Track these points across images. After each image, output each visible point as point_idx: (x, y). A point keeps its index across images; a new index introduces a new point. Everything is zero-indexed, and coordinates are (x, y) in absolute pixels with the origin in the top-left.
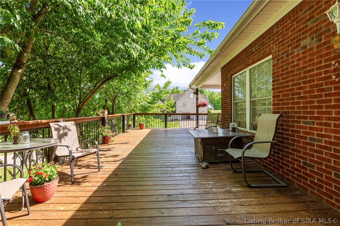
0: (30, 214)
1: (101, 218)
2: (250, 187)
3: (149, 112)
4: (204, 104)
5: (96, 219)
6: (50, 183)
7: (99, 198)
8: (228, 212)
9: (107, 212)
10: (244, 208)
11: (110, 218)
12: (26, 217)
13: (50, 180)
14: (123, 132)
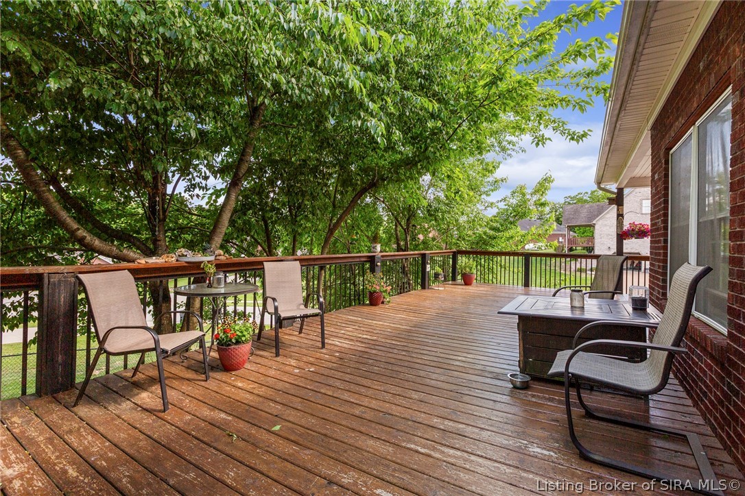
0: (208, 381)
1: (266, 412)
2: (584, 457)
3: (491, 249)
4: (640, 230)
5: (261, 410)
6: (236, 347)
7: (287, 385)
8: (463, 481)
9: (279, 407)
10: (511, 491)
11: (276, 416)
12: (203, 383)
13: (238, 342)
14: (423, 287)
